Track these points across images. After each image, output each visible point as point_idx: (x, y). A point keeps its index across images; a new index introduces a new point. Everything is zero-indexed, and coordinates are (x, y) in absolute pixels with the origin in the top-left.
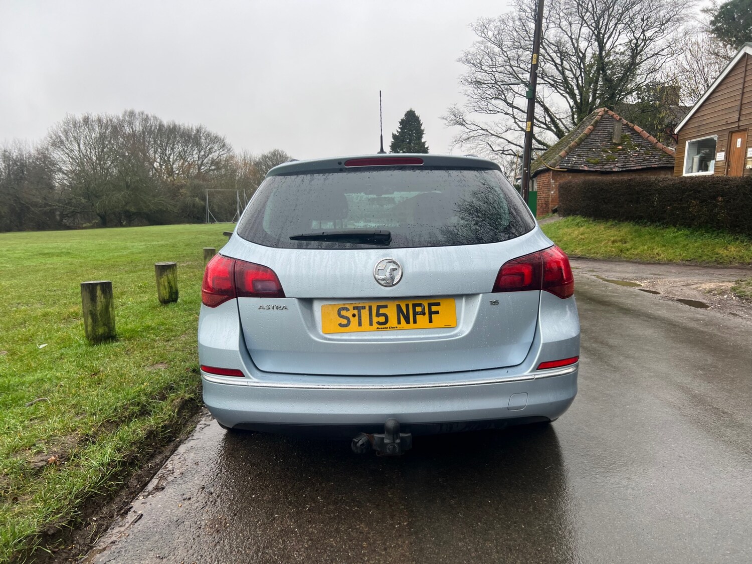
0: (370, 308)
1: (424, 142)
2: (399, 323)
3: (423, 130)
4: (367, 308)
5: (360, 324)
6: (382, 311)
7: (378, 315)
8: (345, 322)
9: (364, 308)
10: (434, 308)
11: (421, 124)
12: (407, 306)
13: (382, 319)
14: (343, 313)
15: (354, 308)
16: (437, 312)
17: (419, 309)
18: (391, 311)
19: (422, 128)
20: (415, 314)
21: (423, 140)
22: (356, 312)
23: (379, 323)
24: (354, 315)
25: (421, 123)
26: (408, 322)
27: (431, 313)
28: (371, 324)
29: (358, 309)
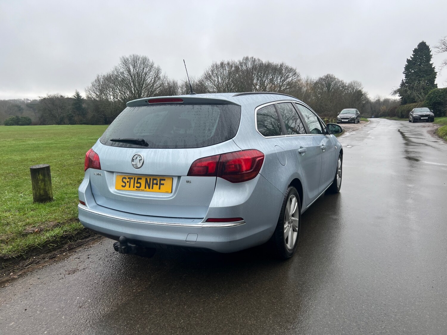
0: (135, 178)
2: (145, 188)
4: (133, 178)
5: (130, 187)
6: (139, 181)
7: (137, 183)
8: (124, 184)
9: (132, 178)
10: (162, 182)
12: (150, 179)
13: (139, 185)
14: (124, 180)
15: (129, 178)
16: (163, 184)
17: (155, 182)
18: (143, 182)
20: (153, 184)
22: (129, 180)
23: (137, 187)
24: (128, 182)
26: (149, 188)
27: (161, 184)
28: (134, 187)
29: (130, 178)
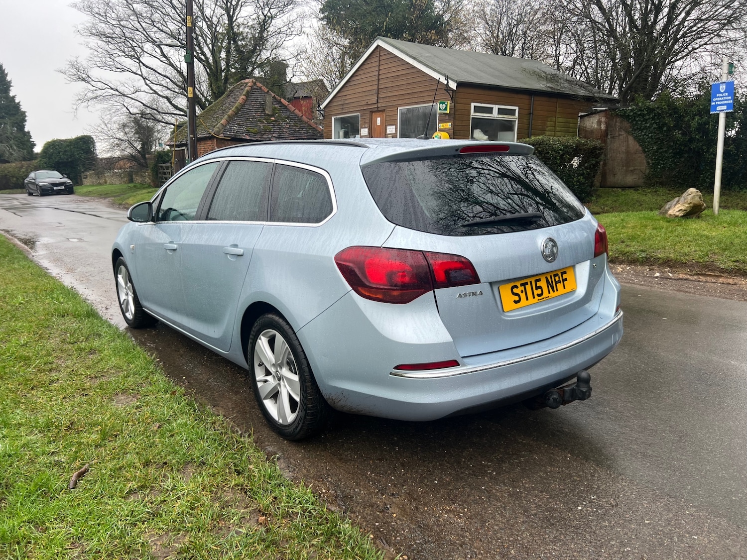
0: (531, 282)
1: (14, 97)
2: (549, 293)
3: (10, 82)
4: (529, 283)
5: (527, 299)
6: (539, 284)
7: (537, 288)
8: (517, 298)
9: (527, 283)
10: (565, 276)
11: (7, 75)
12: (551, 276)
13: (539, 291)
14: (515, 290)
15: (522, 285)
16: (566, 280)
17: (557, 279)
18: (543, 283)
19: (8, 78)
20: (556, 283)
21: (11, 94)
22: (522, 288)
23: (539, 295)
24: (522, 292)
25: (6, 72)
26: (554, 291)
27: (563, 281)
28: (534, 297)
29: (524, 285)
